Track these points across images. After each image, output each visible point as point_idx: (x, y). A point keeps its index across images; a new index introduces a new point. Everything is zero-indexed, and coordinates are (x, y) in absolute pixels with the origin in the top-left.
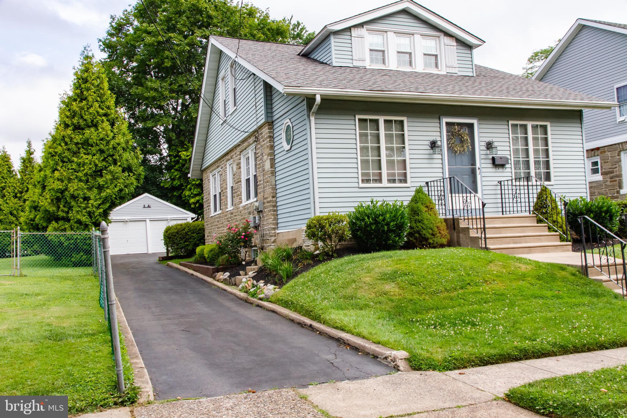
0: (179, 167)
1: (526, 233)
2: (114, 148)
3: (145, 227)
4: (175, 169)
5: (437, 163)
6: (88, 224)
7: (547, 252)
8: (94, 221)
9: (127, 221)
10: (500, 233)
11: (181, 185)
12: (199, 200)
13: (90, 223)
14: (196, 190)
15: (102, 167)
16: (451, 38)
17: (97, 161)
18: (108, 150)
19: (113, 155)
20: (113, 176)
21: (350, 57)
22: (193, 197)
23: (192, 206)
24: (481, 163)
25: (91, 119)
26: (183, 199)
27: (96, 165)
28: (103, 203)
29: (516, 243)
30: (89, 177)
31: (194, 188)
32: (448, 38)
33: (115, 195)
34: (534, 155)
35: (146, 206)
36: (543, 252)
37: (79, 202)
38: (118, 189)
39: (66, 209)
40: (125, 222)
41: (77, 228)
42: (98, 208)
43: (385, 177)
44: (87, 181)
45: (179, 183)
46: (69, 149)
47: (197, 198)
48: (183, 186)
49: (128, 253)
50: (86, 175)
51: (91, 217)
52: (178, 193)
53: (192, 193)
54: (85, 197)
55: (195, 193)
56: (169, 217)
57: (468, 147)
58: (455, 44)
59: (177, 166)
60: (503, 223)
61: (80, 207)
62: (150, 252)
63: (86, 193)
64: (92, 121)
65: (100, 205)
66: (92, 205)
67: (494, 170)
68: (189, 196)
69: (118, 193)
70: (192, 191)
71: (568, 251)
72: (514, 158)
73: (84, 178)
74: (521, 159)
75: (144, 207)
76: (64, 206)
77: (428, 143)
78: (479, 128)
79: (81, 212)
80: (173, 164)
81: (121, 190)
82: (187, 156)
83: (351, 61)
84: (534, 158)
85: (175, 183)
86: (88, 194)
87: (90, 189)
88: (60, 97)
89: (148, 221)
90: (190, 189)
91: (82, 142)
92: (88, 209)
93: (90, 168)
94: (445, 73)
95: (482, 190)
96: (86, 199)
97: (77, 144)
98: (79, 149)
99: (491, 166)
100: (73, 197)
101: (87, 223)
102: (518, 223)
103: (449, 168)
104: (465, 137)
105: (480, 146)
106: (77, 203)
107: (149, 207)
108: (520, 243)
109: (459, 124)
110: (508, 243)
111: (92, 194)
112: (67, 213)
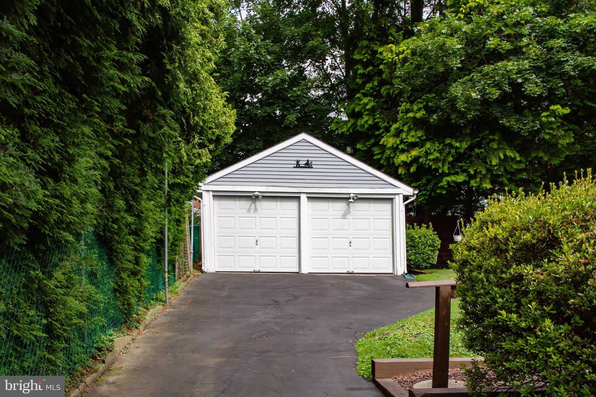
0: (371, 88)
3: (296, 212)
4: (363, 93)
9: (257, 197)
11: (376, 126)
12: (419, 157)
14: (413, 133)
22: (403, 151)
23: (401, 171)
26: (376, 157)
31: (410, 130)
35: (302, 163)
40: (252, 197)
45: (370, 122)
47: (414, 153)
48: (379, 128)
49: (257, 269)
52: (365, 146)
53: (402, 142)
55: (410, 140)
56: (353, 191)
59: (369, 86)
62: (305, 270)
68: (395, 149)
70: (404, 135)
75: (298, 166)
80: (359, 81)
82: (398, 55)
85: (360, 122)
89: (304, 197)
90: (398, 133)
107: (308, 165)
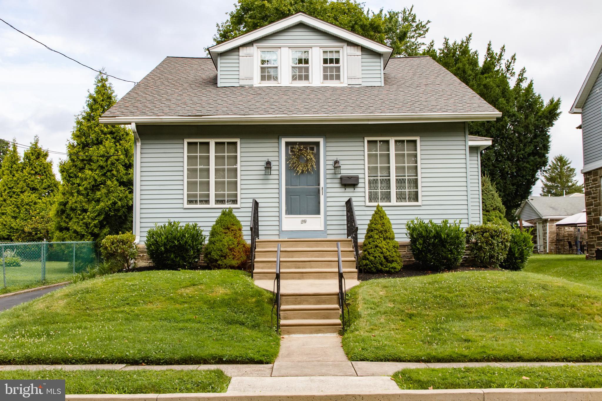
1: (325, 258)
2: (113, 164)
5: (273, 184)
6: (84, 235)
7: (325, 278)
8: (90, 231)
10: (292, 257)
13: (86, 234)
15: (101, 181)
16: (356, 47)
17: (96, 177)
18: (107, 166)
19: (112, 170)
20: (109, 190)
21: (237, 77)
24: (326, 183)
25: (95, 137)
27: (95, 180)
28: (99, 215)
29: (299, 268)
30: (89, 191)
32: (352, 48)
33: (108, 207)
34: (396, 173)
36: (319, 278)
37: (77, 214)
38: (111, 202)
39: (67, 220)
41: (75, 237)
42: (93, 219)
43: (212, 199)
44: (88, 195)
46: (76, 166)
50: (86, 189)
51: (87, 228)
54: (83, 209)
57: (312, 166)
58: (359, 52)
60: (309, 247)
61: (78, 218)
63: (84, 205)
64: (97, 139)
65: (96, 217)
66: (88, 217)
67: (343, 190)
69: (112, 206)
71: (353, 278)
72: (369, 177)
73: (84, 192)
74: (379, 178)
76: (66, 218)
77: (264, 163)
78: (325, 147)
79: (78, 222)
81: (115, 203)
83: (237, 81)
84: (396, 176)
86: (86, 206)
87: (89, 201)
88: (76, 118)
91: (87, 158)
92: (84, 221)
93: (90, 183)
94: (346, 85)
95: (326, 211)
96: (85, 211)
97: (83, 160)
98: (85, 165)
99: (338, 185)
100: (73, 209)
101: (83, 233)
102: (328, 247)
103: (286, 189)
104: (308, 157)
105: (325, 165)
106: (76, 215)
108: (303, 268)
109: (301, 143)
110: (289, 268)
111: (90, 207)
112: (67, 223)
